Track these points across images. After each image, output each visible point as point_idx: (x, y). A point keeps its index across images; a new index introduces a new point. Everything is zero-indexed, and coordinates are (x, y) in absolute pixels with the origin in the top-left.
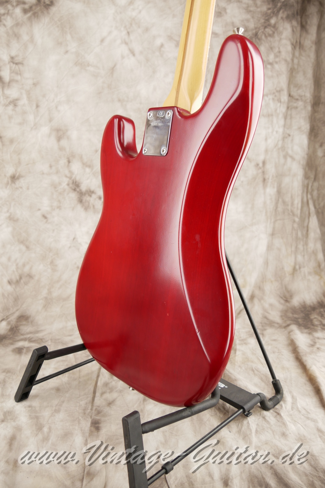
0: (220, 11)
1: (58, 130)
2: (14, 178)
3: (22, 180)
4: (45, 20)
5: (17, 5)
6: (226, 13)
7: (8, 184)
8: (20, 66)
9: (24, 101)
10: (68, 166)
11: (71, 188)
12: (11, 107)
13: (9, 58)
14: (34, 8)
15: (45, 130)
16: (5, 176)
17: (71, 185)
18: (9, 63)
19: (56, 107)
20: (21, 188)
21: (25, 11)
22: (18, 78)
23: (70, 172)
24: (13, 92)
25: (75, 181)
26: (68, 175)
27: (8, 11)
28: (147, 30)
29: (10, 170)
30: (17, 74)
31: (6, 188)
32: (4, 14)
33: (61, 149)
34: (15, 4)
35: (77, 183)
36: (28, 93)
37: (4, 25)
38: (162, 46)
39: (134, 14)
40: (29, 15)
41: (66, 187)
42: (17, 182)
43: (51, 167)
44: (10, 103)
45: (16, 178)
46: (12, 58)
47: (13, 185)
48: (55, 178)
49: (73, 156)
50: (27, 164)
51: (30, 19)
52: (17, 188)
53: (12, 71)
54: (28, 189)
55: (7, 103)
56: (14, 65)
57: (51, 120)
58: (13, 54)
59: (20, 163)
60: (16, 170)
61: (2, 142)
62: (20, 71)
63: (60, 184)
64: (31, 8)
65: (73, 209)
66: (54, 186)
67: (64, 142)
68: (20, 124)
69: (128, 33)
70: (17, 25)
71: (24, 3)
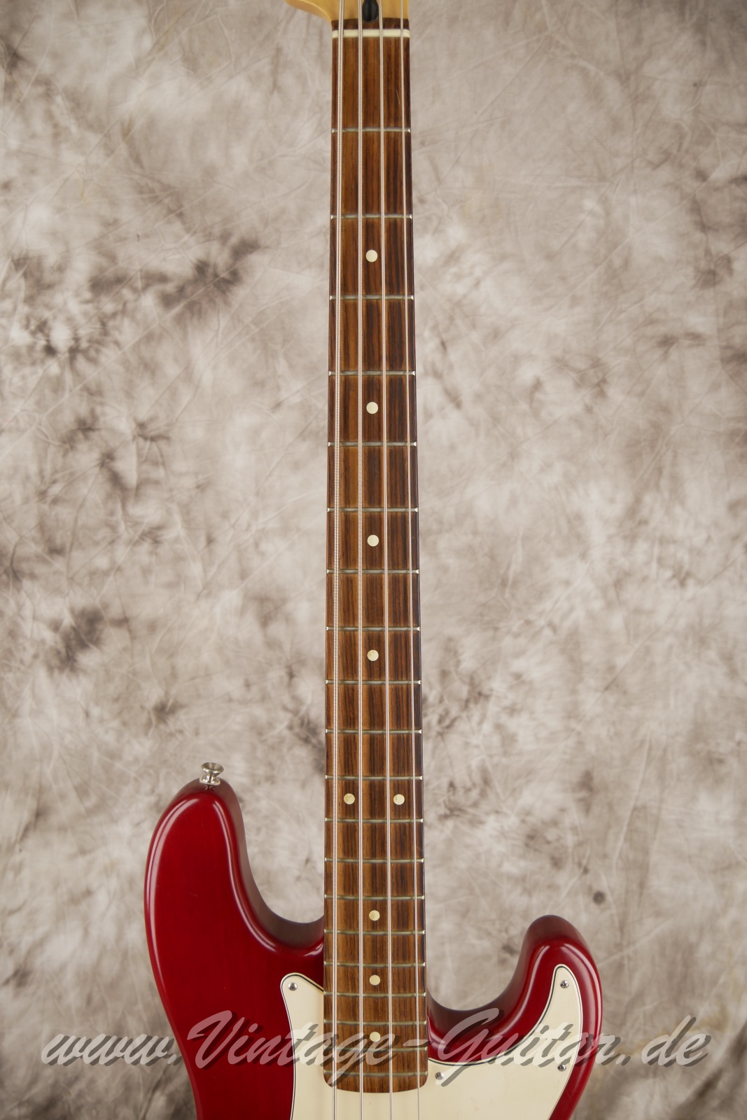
0: (712, 267)
1: (262, 600)
2: (163, 711)
3: (181, 715)
4: (219, 321)
5: (146, 287)
6: (731, 271)
7: (149, 724)
8: (162, 443)
9: (177, 530)
10: (290, 685)
11: (297, 735)
12: (146, 546)
13: (134, 425)
14: (189, 290)
15: (231, 598)
16: (142, 707)
17: (297, 730)
18: (134, 438)
19: (257, 545)
20: (181, 732)
21: (167, 301)
22: (160, 473)
23: (296, 699)
24: (148, 511)
25: (306, 721)
26: (291, 706)
27: (125, 304)
28: (496, 335)
29: (153, 694)
30: (155, 464)
31: (146, 734)
32: (114, 315)
33: (272, 644)
34: (139, 284)
35: (311, 726)
36: (186, 510)
37: (117, 343)
38: (538, 385)
39: (460, 289)
40: (177, 309)
41: (286, 733)
42: (171, 721)
43: (248, 685)
44: (143, 536)
45: (167, 710)
46: (142, 426)
47: (162, 726)
48: (259, 712)
49: (302, 662)
50: (193, 679)
51: (179, 320)
52: (171, 735)
53: (143, 459)
54: (197, 733)
55: (137, 538)
56: (148, 443)
57: (244, 574)
58: (143, 414)
59: (174, 675)
60: (167, 693)
61: (130, 631)
62: (162, 456)
63: (271, 725)
64: (181, 290)
65: (304, 786)
66: (258, 730)
67: (277, 629)
68: (171, 586)
69: (443, 344)
70: (149, 338)
71: (163, 279)
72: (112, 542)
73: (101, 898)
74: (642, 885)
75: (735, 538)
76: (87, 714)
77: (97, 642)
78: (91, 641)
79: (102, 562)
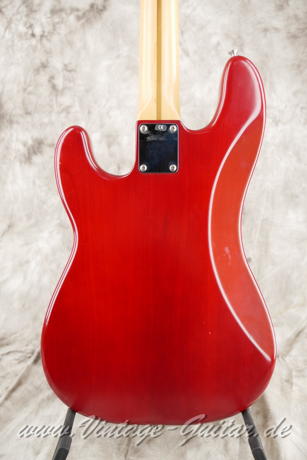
0: (281, 3)
1: (109, 136)
4: (98, 25)
5: (71, 13)
6: (288, 5)
8: (73, 73)
9: (77, 108)
12: (64, 114)
13: (63, 65)
14: (87, 14)
15: (96, 136)
18: (63, 70)
19: (108, 113)
21: (79, 18)
22: (71, 85)
24: (66, 100)
27: (63, 19)
28: (202, 27)
30: (70, 81)
32: (58, 23)
33: (112, 155)
34: (69, 12)
36: (81, 100)
37: (59, 34)
38: (218, 44)
39: (188, 11)
40: (82, 21)
44: (63, 110)
46: (66, 66)
49: (124, 162)
51: (83, 25)
53: (65, 79)
55: (60, 111)
56: (68, 73)
57: (102, 126)
58: (67, 61)
62: (73, 78)
64: (84, 14)
67: (114, 148)
69: (182, 32)
70: (71, 32)
71: (78, 10)
72: (50, 112)
73: (33, 264)
74: (266, 252)
75: (297, 105)
76: (34, 183)
77: (41, 152)
78: (39, 151)
79: (46, 120)
